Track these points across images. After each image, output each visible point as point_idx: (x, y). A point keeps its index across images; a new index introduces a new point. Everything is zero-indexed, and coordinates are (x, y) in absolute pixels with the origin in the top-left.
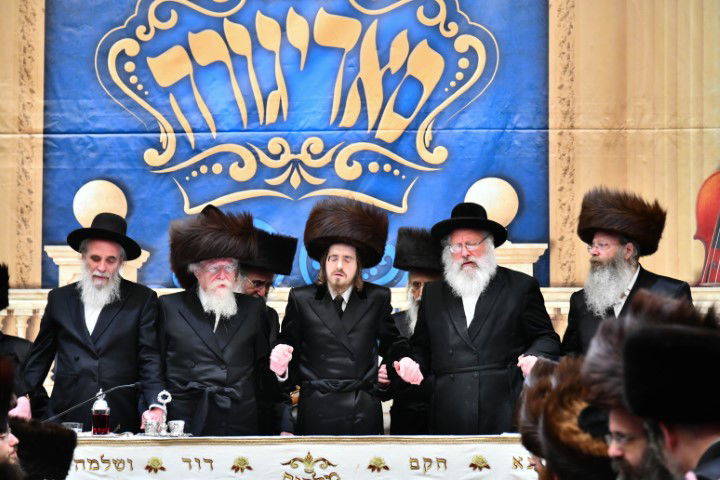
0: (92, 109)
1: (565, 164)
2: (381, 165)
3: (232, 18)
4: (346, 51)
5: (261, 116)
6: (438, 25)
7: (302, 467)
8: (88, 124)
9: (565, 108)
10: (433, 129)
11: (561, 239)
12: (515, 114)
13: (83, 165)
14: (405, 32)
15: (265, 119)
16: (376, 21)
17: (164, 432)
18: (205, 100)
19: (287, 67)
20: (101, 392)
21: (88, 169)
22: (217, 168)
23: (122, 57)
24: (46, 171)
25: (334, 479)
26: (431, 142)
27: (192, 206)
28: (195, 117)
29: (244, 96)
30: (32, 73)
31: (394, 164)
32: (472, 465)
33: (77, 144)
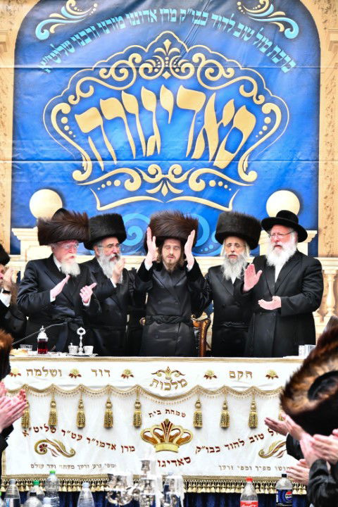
0: (41, 146)
1: (328, 182)
3: (127, 91)
4: (197, 112)
5: (144, 151)
6: (252, 96)
7: (164, 375)
8: (39, 155)
9: (329, 148)
10: (248, 161)
11: (326, 228)
12: (298, 151)
13: (36, 180)
14: (232, 101)
15: (146, 153)
16: (214, 94)
17: (81, 353)
18: (110, 141)
19: (161, 121)
21: (39, 182)
22: (117, 183)
23: (60, 114)
24: (13, 183)
25: (183, 383)
26: (247, 168)
27: (101, 206)
28: (104, 151)
29: (134, 139)
30: (6, 124)
31: (225, 182)
32: (267, 376)
33: (32, 167)
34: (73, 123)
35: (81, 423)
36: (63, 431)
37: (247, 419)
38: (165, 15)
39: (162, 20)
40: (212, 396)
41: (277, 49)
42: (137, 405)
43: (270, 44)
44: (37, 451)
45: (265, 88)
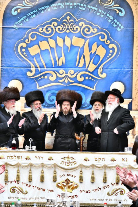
0: (14, 61)
1: (137, 78)
2: (89, 78)
3: (50, 38)
4: (80, 47)
5: (58, 64)
6: (105, 41)
7: (66, 159)
8: (13, 65)
9: (137, 64)
10: (102, 68)
11: (135, 98)
12: (124, 65)
13: (11, 76)
14: (96, 43)
15: (59, 65)
16: (88, 40)
17: (30, 149)
18: (43, 59)
19: (65, 51)
20: (14, 138)
22: (46, 77)
23: (22, 47)
24: (1, 77)
25: (75, 163)
26: (102, 72)
27: (39, 87)
28: (40, 64)
29: (54, 58)
31: (92, 77)
32: (111, 160)
33: (9, 70)
34: (27, 51)
35: (30, 180)
36: (22, 183)
37: (102, 179)
38: (68, 5)
39: (66, 7)
40: (87, 168)
41: (115, 21)
42: (55, 172)
43: (112, 18)
44: (11, 192)
45: (110, 37)
